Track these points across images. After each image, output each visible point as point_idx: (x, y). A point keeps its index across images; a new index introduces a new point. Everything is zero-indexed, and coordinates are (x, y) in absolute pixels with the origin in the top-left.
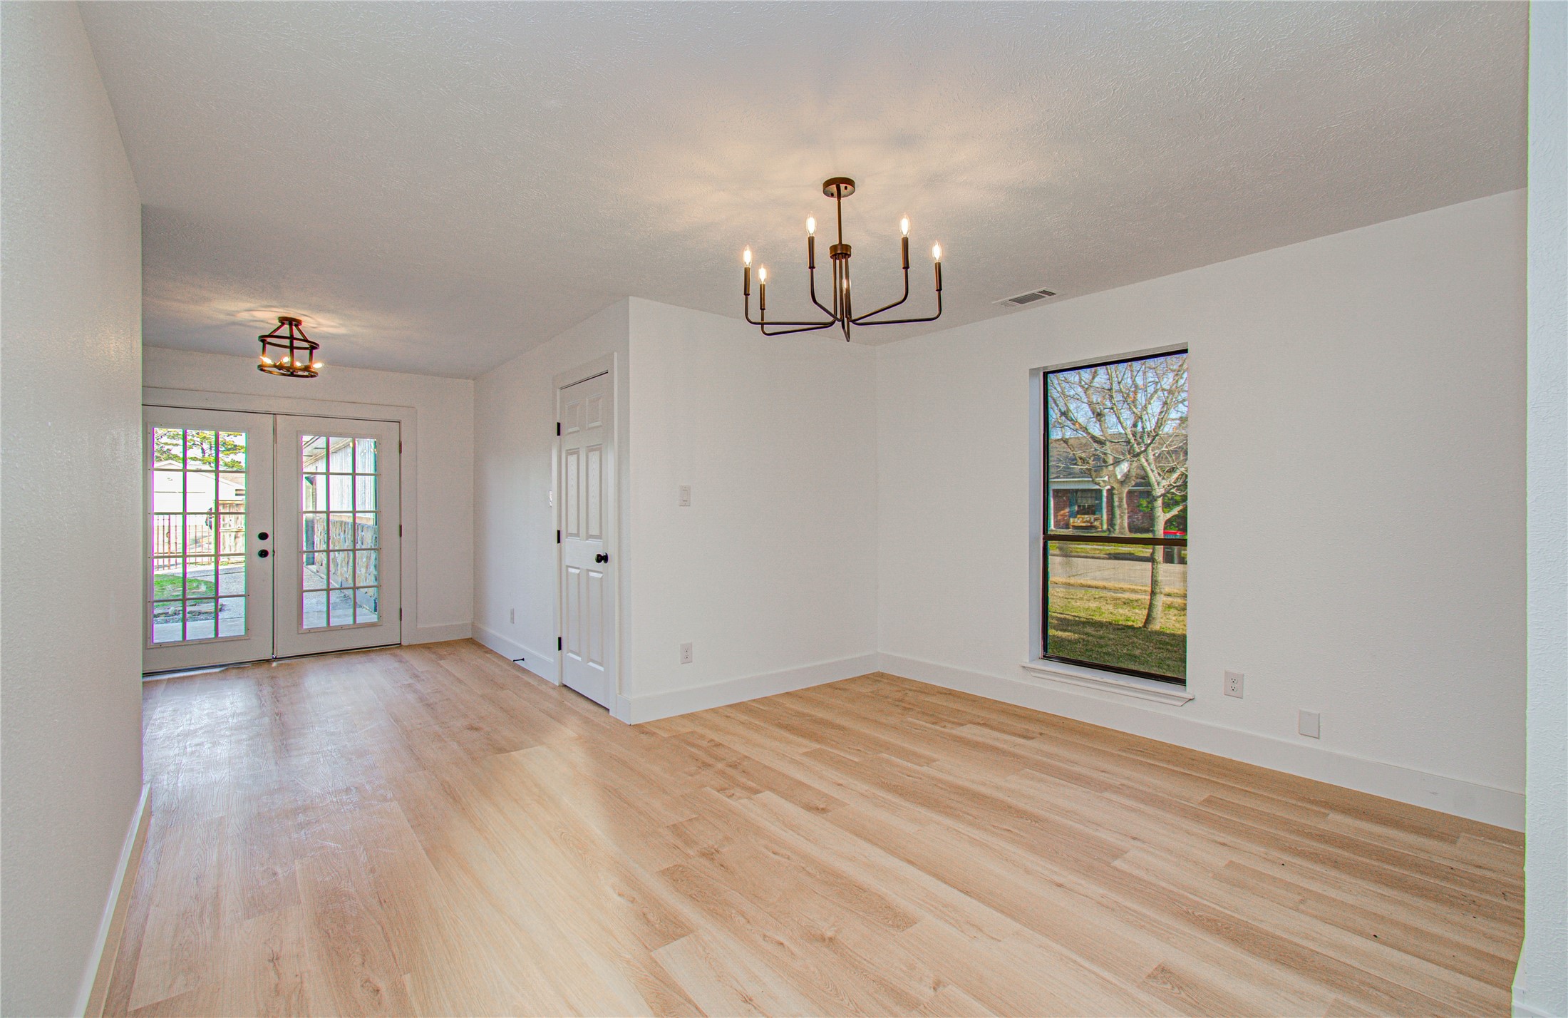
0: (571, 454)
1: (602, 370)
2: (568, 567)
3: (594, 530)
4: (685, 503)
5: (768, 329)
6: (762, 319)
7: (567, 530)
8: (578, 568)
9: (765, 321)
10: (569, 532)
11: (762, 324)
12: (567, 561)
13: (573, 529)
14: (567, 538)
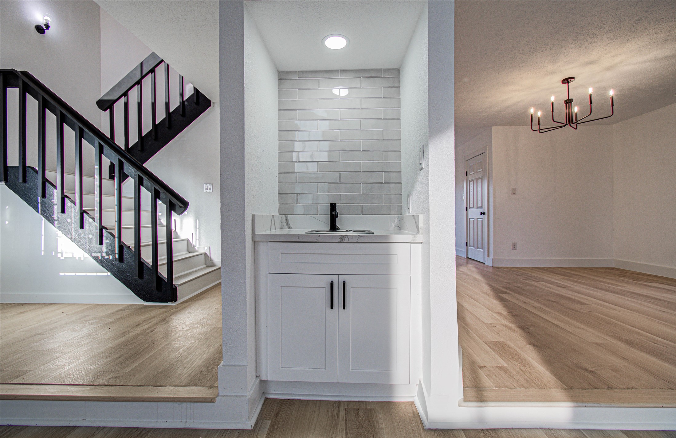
0: (471, 181)
1: (483, 152)
2: (470, 219)
3: (480, 205)
4: (514, 194)
5: (541, 131)
6: (539, 128)
7: (470, 207)
8: (474, 218)
9: (540, 129)
10: (471, 207)
11: (539, 130)
12: (469, 216)
13: (472, 206)
14: (470, 209)
